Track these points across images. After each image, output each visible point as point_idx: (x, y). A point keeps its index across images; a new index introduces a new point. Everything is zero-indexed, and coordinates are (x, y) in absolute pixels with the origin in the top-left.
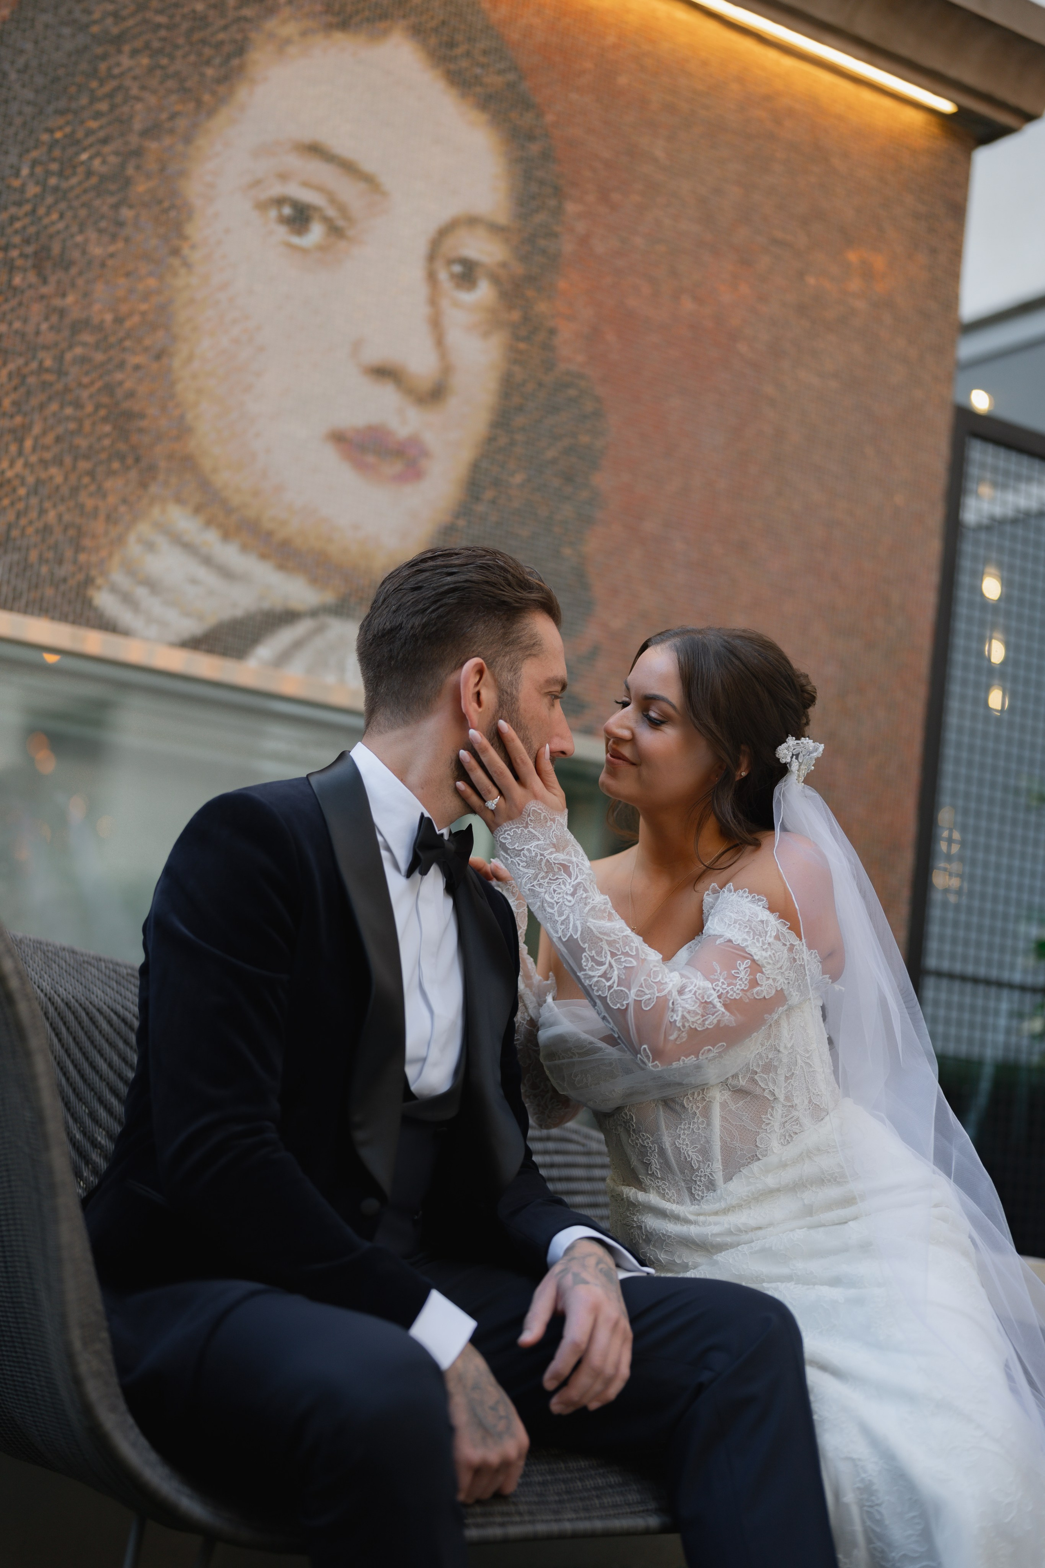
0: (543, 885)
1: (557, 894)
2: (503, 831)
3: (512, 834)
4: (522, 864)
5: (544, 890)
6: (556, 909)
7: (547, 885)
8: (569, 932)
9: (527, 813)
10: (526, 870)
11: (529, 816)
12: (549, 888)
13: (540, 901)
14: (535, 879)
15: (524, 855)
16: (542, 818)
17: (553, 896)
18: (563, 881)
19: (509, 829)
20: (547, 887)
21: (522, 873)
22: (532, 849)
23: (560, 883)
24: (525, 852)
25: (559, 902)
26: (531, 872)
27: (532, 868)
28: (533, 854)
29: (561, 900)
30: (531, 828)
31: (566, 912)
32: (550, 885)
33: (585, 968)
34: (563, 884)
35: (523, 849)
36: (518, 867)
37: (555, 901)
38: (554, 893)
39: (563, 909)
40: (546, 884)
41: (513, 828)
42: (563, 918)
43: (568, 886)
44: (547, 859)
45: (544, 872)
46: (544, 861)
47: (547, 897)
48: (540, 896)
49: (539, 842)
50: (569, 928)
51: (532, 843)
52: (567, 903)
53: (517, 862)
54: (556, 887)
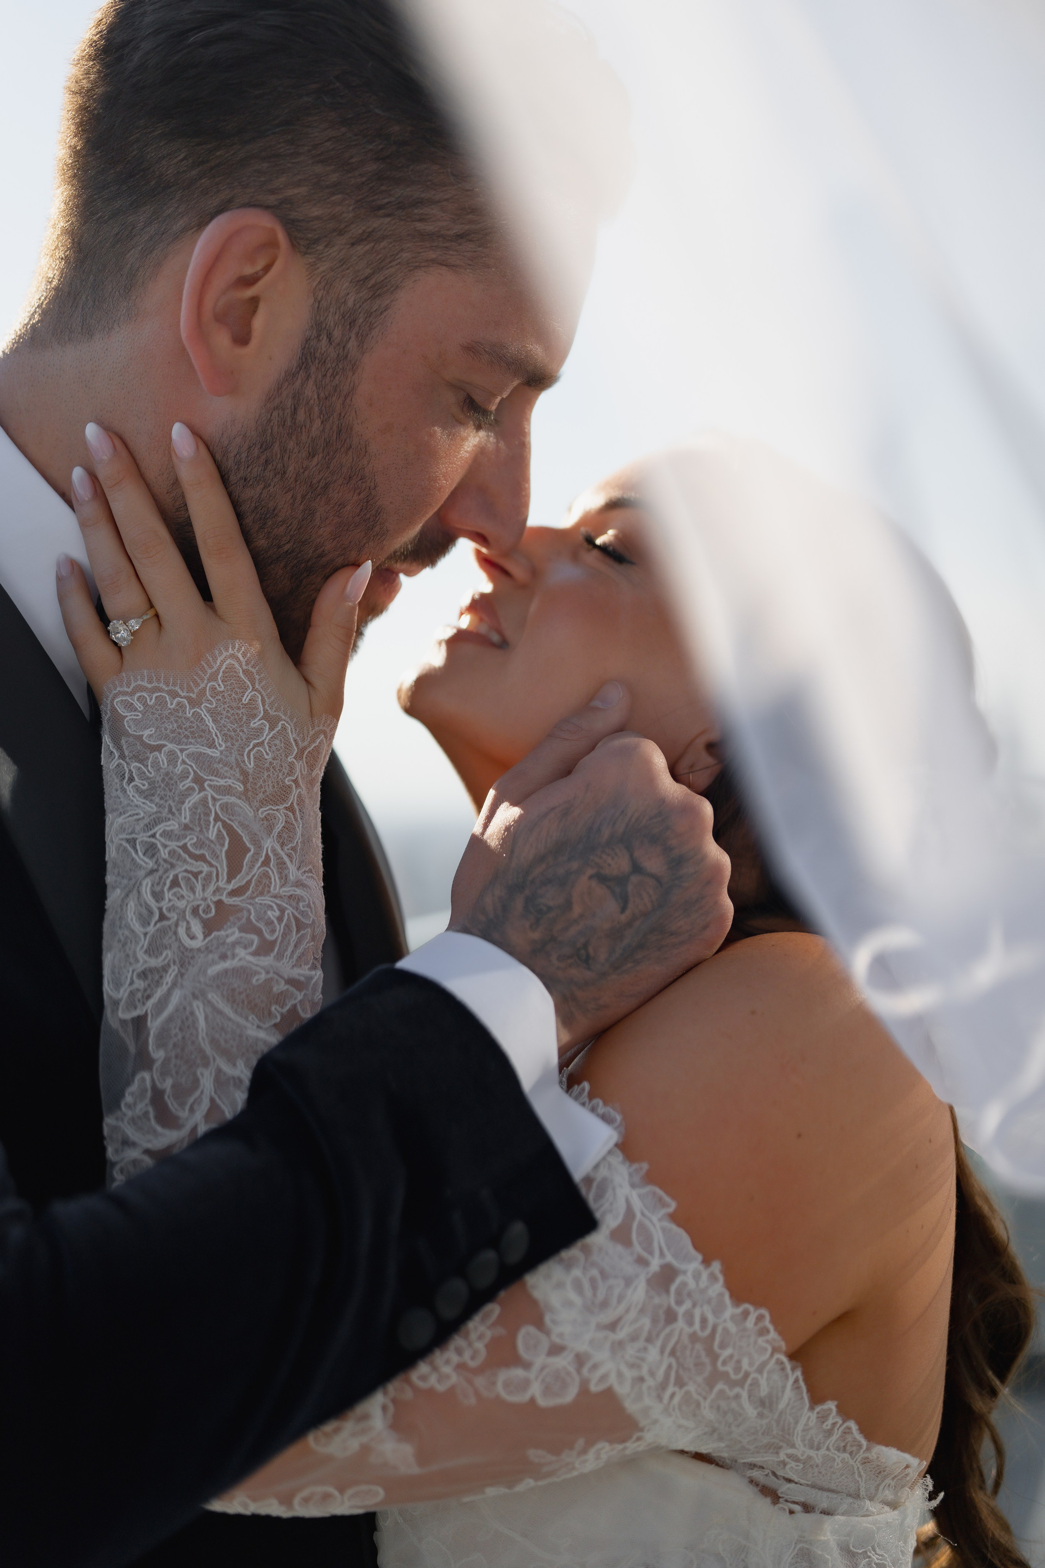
0: (157, 851)
1: (175, 894)
3: (152, 703)
4: (137, 781)
6: (151, 929)
7: (166, 856)
8: (144, 1004)
10: (138, 800)
12: (167, 866)
14: (144, 828)
15: (156, 765)
17: (162, 891)
22: (182, 756)
23: (201, 872)
25: (167, 919)
27: (156, 800)
28: (180, 768)
29: (174, 916)
31: (168, 954)
32: (174, 862)
35: (159, 748)
36: (126, 786)
37: (160, 909)
38: (171, 888)
39: (166, 941)
41: (160, 689)
42: (153, 962)
44: (206, 797)
46: (195, 798)
47: (147, 887)
50: (149, 997)
51: (189, 743)
52: (181, 931)
53: (130, 773)
54: (185, 877)
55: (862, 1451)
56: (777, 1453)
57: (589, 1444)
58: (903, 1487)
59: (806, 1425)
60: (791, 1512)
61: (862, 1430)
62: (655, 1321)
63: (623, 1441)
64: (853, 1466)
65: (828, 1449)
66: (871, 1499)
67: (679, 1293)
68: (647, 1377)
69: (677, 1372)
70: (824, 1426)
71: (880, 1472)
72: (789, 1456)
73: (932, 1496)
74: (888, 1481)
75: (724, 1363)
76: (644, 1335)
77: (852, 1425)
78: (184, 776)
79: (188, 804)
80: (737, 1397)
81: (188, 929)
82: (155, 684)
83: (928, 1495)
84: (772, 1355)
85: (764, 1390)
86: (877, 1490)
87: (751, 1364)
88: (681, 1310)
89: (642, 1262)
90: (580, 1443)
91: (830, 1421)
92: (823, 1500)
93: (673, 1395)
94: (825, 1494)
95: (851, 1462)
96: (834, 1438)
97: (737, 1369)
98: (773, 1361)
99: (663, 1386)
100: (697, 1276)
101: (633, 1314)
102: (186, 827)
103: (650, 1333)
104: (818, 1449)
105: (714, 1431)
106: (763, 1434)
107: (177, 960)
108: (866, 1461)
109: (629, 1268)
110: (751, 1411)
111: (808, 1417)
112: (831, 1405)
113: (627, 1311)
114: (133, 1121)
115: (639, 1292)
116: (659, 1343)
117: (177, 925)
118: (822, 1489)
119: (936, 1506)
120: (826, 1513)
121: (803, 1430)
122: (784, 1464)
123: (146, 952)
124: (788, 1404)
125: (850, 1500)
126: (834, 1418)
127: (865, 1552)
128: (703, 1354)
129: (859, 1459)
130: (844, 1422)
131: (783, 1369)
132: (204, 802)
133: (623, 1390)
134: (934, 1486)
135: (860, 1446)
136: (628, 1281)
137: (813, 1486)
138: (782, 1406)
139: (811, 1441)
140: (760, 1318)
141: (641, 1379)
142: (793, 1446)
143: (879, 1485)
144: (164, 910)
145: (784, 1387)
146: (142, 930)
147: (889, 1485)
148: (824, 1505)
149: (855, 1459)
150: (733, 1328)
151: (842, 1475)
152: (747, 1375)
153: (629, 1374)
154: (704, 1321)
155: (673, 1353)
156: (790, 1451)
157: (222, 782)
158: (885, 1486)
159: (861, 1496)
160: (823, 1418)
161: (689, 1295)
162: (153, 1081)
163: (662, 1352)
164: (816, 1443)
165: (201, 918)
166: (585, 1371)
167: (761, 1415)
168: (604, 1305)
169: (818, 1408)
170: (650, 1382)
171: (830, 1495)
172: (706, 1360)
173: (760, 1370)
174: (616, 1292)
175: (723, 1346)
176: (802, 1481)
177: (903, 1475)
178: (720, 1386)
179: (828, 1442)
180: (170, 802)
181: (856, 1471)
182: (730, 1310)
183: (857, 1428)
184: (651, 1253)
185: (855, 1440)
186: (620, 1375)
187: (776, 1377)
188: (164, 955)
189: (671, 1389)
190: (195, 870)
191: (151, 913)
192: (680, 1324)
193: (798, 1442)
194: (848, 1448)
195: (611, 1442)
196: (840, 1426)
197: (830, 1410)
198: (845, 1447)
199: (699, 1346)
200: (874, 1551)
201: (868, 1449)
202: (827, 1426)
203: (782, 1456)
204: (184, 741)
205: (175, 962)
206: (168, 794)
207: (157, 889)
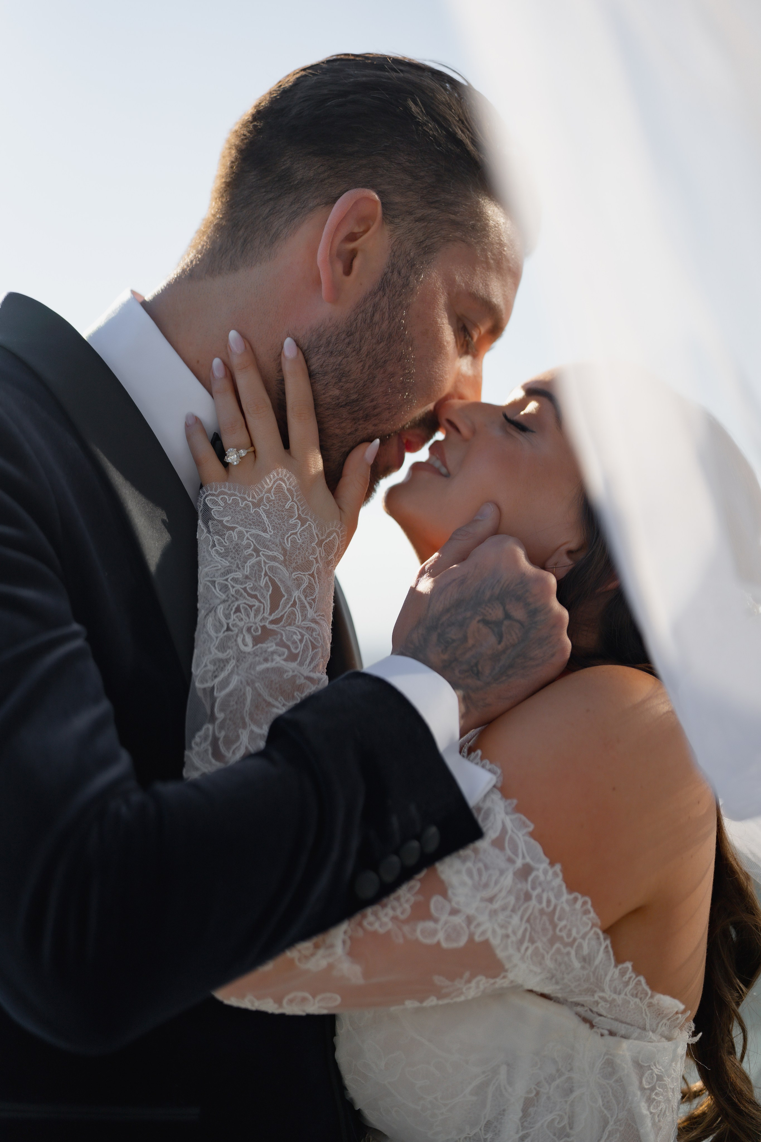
1: (237, 617)
4: (218, 547)
6: (221, 635)
7: (234, 593)
8: (212, 680)
10: (218, 558)
17: (230, 614)
22: (247, 535)
23: (254, 606)
24: (234, 534)
26: (224, 564)
28: (245, 542)
29: (236, 630)
31: (230, 652)
32: (238, 597)
35: (233, 529)
37: (228, 624)
38: (235, 613)
39: (229, 644)
41: (235, 495)
42: (221, 656)
46: (253, 560)
50: (216, 677)
52: (240, 640)
53: (213, 542)
54: (244, 607)
55: (648, 998)
56: (593, 995)
57: (473, 976)
58: (675, 1027)
59: (612, 977)
60: (602, 1035)
61: (648, 983)
62: (517, 899)
63: (494, 977)
64: (641, 1008)
65: (626, 995)
66: (654, 1031)
67: (533, 882)
68: (511, 935)
69: (530, 933)
70: (624, 979)
71: (659, 1013)
72: (602, 998)
73: (695, 1034)
74: (664, 1021)
75: (561, 930)
76: (510, 907)
77: (642, 979)
78: (248, 546)
79: (249, 564)
80: (568, 954)
81: (244, 640)
82: (232, 492)
83: (691, 1034)
84: (592, 928)
85: (585, 951)
86: (657, 1026)
87: (578, 933)
88: (534, 893)
89: (511, 861)
90: (467, 975)
91: (627, 976)
92: (622, 1029)
93: (527, 949)
94: (624, 1025)
95: (641, 1005)
96: (630, 986)
97: (569, 935)
98: (592, 932)
99: (521, 942)
100: (545, 872)
101: (503, 894)
102: (247, 577)
103: (514, 906)
104: (620, 994)
105: (553, 976)
106: (584, 981)
107: (235, 657)
108: (650, 1005)
109: (502, 863)
110: (577, 964)
111: (613, 972)
112: (629, 965)
113: (500, 891)
114: (198, 754)
115: (508, 880)
116: (520, 913)
117: (237, 636)
118: (622, 1022)
119: (696, 1041)
120: (625, 1037)
121: (610, 981)
122: (597, 1003)
123: (216, 648)
124: (601, 962)
125: (639, 1031)
126: (630, 973)
127: (649, 1066)
128: (547, 924)
129: (646, 1003)
130: (637, 976)
131: (598, 938)
132: (259, 563)
133: (495, 942)
134: (696, 1028)
135: (647, 994)
136: (502, 872)
137: (616, 1020)
138: (597, 962)
139: (615, 988)
140: (585, 903)
141: (507, 936)
142: (603, 991)
143: (659, 1023)
144: (230, 625)
145: (599, 950)
146: (215, 635)
147: (665, 1024)
148: (623, 1032)
149: (643, 1003)
150: (567, 908)
151: (634, 1013)
152: (575, 940)
153: (500, 932)
154: (549, 902)
155: (528, 921)
156: (601, 994)
157: (270, 553)
158: (663, 1024)
159: (647, 1029)
160: (623, 973)
161: (540, 884)
162: (214, 731)
163: (521, 919)
164: (618, 990)
165: (252, 634)
166: (472, 927)
167: (583, 968)
168: (486, 886)
169: (620, 966)
170: (513, 938)
171: (627, 1026)
172: (548, 926)
173: (584, 937)
174: (494, 879)
175: (560, 919)
176: (609, 1016)
177: (675, 1018)
178: (557, 945)
179: (626, 989)
180: (238, 561)
181: (644, 1012)
182: (566, 896)
183: (645, 981)
184: (517, 855)
185: (643, 990)
186: (494, 932)
187: (594, 943)
188: (228, 652)
189: (526, 944)
190: (250, 603)
192: (534, 902)
193: (607, 988)
194: (639, 994)
195: (487, 977)
196: (634, 979)
197: (628, 968)
198: (637, 994)
199: (545, 918)
200: (655, 1065)
201: (652, 997)
202: (625, 979)
203: (596, 998)
204: (249, 526)
205: (234, 658)
206: (237, 556)
207: (227, 612)
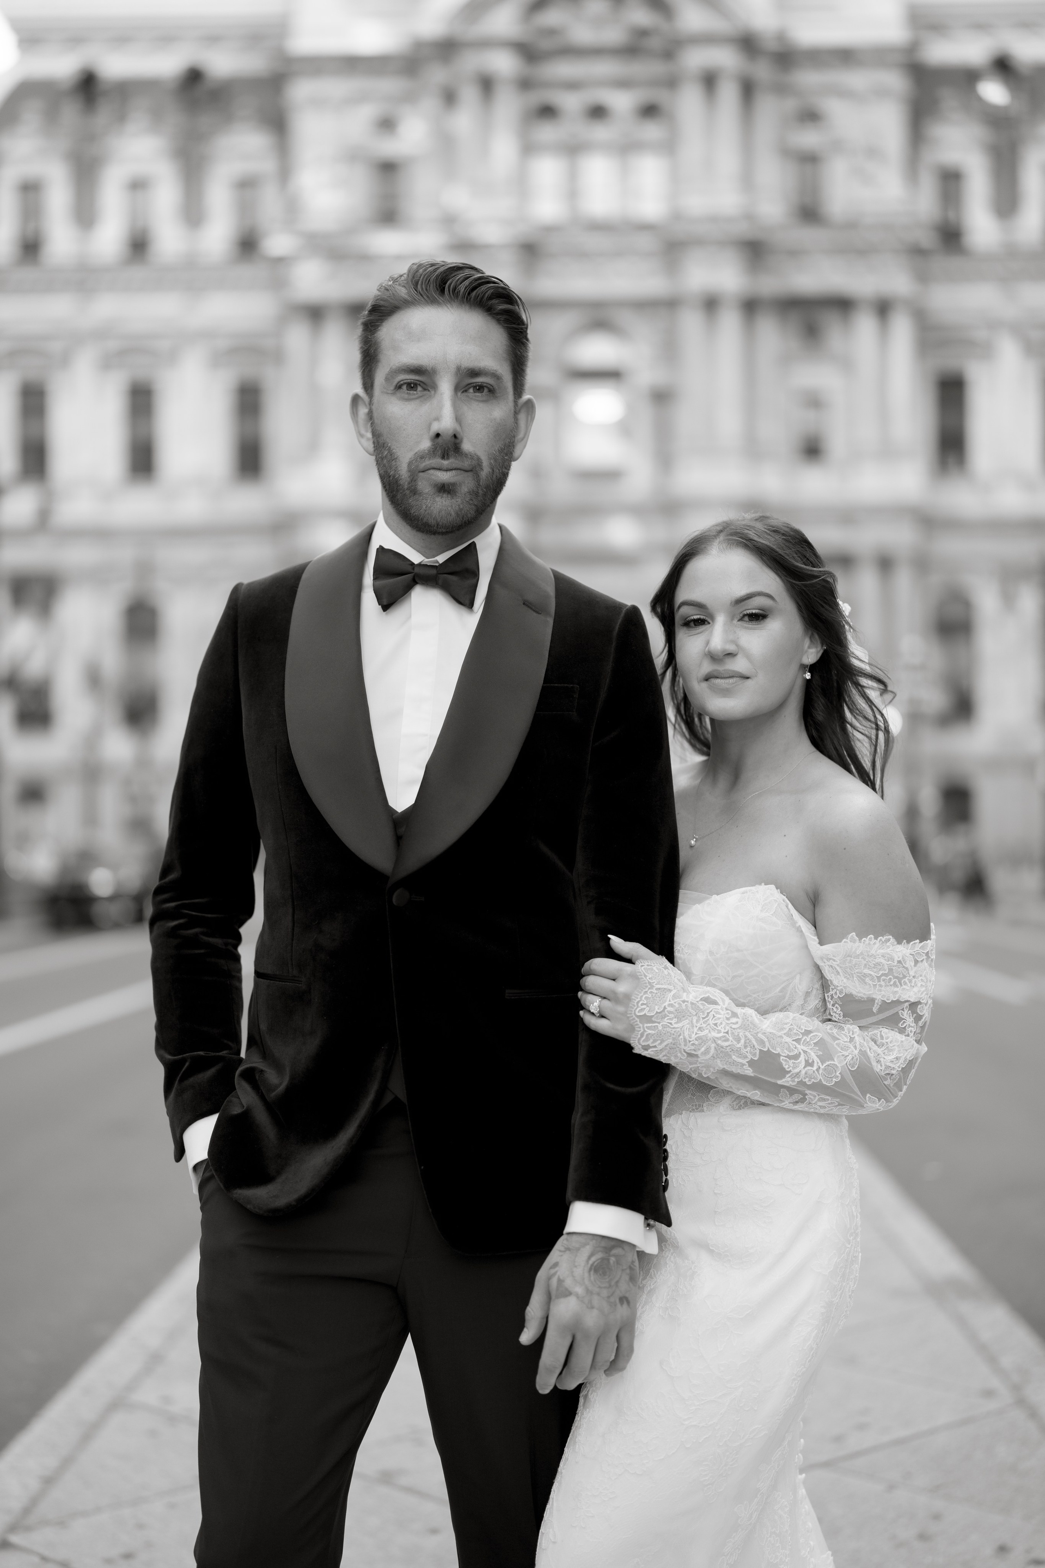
0: (702, 1027)
1: (719, 1026)
2: (635, 1004)
3: (645, 1002)
4: (673, 1022)
5: (707, 1031)
6: (731, 1038)
8: (756, 1049)
9: (642, 975)
11: (646, 976)
12: (709, 1026)
13: (712, 1042)
14: (693, 1026)
15: (670, 1012)
16: (657, 971)
17: (718, 1030)
18: (714, 1012)
19: (639, 999)
20: (706, 1026)
21: (679, 1029)
22: (671, 1002)
23: (713, 1015)
24: (669, 1009)
25: (728, 1031)
26: (686, 1023)
27: (684, 1018)
29: (728, 1028)
30: (656, 984)
32: (708, 1023)
33: (788, 1070)
34: (717, 1014)
36: (672, 1027)
37: (724, 1033)
38: (717, 1027)
40: (704, 1025)
41: (642, 996)
42: (742, 1041)
43: (722, 1013)
45: (694, 1016)
47: (715, 1034)
48: (708, 1038)
49: (672, 993)
50: (754, 1046)
51: (667, 997)
52: (734, 1026)
53: (668, 1023)
54: (714, 1021)
81: (733, 1023)
82: (639, 997)
107: (744, 1031)
114: (794, 1068)
117: (731, 1027)
123: (738, 1043)
146: (730, 1042)
162: (784, 1056)
165: (731, 1017)
180: (686, 1014)
188: (741, 1036)
190: (712, 1017)
191: (725, 1036)
204: (665, 999)
205: (744, 1033)
206: (683, 1014)
207: (716, 1031)
